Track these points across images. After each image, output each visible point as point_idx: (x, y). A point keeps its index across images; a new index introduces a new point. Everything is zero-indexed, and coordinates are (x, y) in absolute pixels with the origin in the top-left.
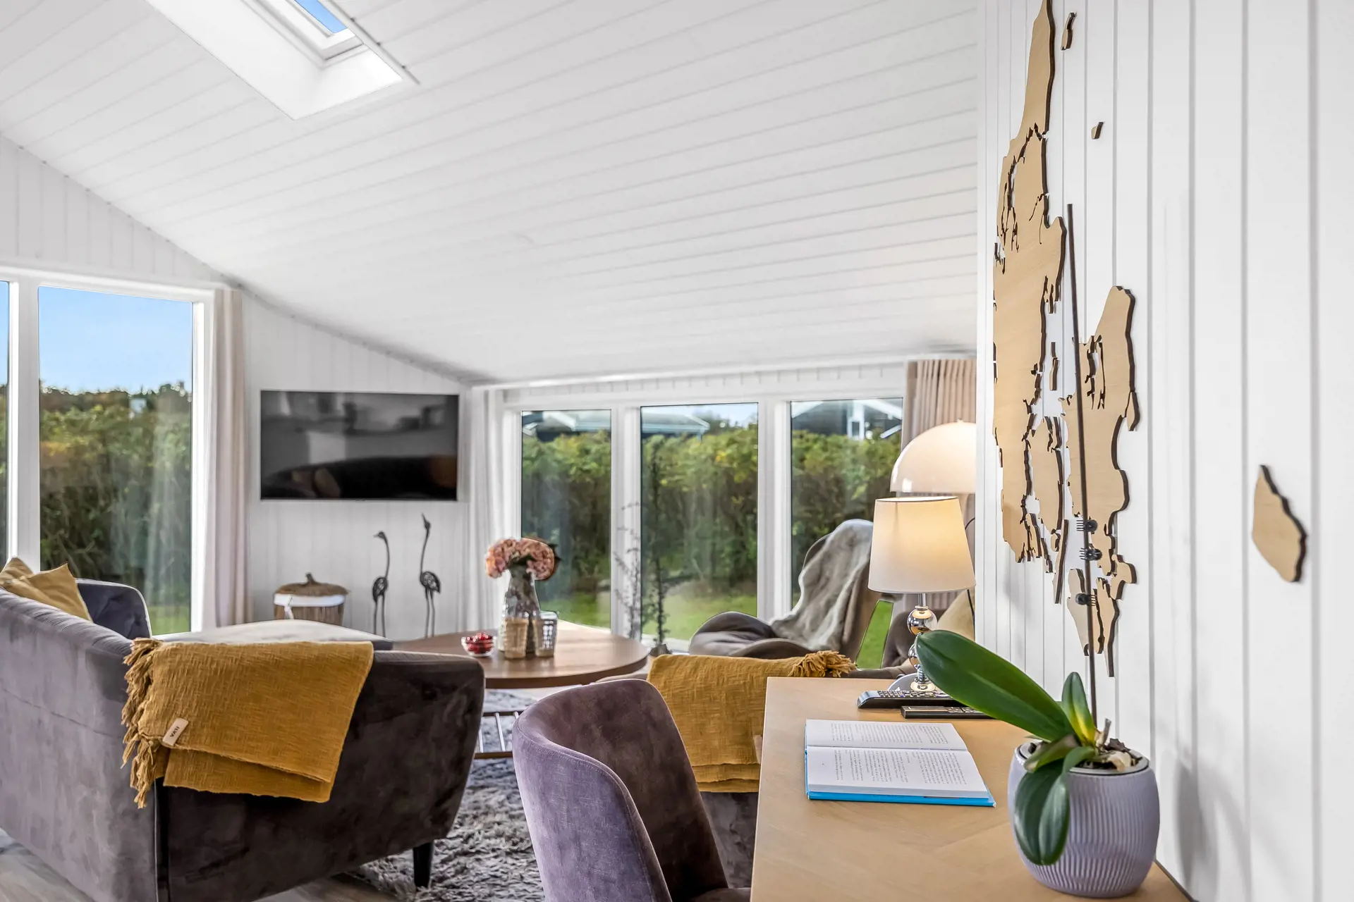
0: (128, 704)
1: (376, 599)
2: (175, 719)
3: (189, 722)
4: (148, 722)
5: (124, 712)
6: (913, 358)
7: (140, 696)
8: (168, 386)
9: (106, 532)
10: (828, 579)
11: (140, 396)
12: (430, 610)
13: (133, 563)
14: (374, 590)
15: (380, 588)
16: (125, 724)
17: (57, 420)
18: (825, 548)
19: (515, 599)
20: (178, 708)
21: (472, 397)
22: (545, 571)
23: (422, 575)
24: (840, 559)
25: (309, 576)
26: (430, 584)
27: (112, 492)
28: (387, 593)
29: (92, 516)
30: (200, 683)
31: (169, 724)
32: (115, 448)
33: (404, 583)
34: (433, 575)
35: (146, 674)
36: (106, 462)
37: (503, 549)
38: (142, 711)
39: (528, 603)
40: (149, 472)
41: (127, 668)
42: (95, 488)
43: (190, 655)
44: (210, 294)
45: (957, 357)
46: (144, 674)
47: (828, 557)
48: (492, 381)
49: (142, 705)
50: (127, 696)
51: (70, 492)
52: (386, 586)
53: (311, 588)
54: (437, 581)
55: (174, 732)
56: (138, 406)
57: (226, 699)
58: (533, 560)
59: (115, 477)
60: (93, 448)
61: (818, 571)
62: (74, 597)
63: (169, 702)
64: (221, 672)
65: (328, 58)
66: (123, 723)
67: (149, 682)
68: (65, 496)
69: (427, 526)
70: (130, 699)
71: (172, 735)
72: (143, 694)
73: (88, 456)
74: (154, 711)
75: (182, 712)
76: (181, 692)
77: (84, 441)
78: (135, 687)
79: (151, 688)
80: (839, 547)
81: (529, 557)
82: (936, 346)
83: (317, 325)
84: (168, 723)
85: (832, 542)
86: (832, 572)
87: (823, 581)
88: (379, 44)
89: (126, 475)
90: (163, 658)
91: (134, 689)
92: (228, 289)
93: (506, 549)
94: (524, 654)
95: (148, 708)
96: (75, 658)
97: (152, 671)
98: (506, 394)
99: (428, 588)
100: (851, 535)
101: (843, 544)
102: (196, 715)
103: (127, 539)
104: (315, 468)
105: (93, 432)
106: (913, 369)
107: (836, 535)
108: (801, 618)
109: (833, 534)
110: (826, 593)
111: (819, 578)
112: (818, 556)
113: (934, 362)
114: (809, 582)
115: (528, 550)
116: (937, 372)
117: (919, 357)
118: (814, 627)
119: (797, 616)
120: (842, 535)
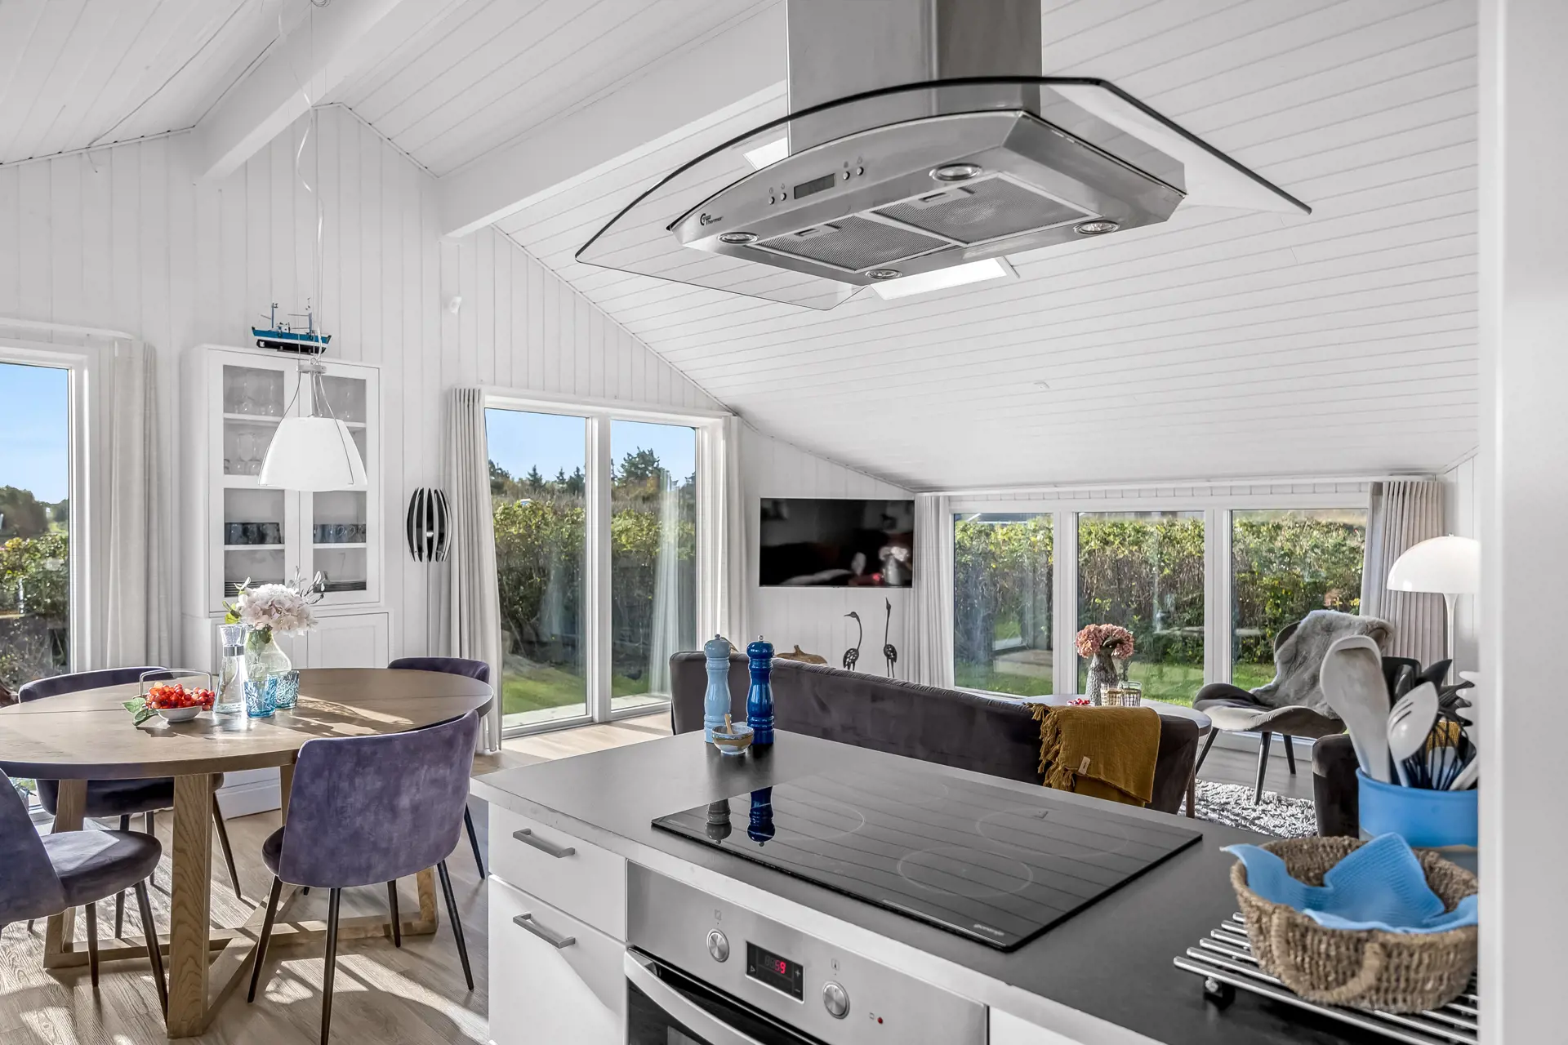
3: (1091, 759)
4: (1067, 758)
6: (1376, 479)
10: (1305, 658)
14: (845, 660)
15: (850, 658)
18: (1296, 632)
20: (1083, 750)
21: (924, 500)
23: (887, 647)
24: (1315, 643)
25: (797, 647)
26: (890, 654)
30: (1092, 733)
34: (893, 648)
35: (1056, 727)
38: (1058, 751)
45: (1415, 479)
47: (1302, 639)
49: (1056, 748)
52: (857, 656)
54: (895, 653)
61: (1294, 652)
63: (1078, 746)
67: (1058, 732)
69: (889, 607)
70: (1046, 743)
71: (1084, 768)
72: (1055, 740)
74: (1070, 752)
75: (1086, 752)
76: (1083, 739)
79: (1062, 737)
80: (1314, 632)
82: (1394, 472)
84: (1079, 759)
85: (1305, 628)
86: (1309, 652)
87: (1300, 659)
93: (1098, 635)
95: (1064, 750)
96: (972, 715)
97: (1060, 725)
99: (889, 658)
100: (1324, 622)
101: (1317, 629)
102: (1093, 754)
106: (1378, 489)
107: (1309, 621)
108: (1282, 689)
109: (1304, 621)
110: (1307, 669)
111: (1296, 656)
112: (1292, 639)
113: (1400, 483)
114: (1285, 660)
115: (1117, 636)
116: (1403, 490)
117: (1383, 479)
118: (1298, 696)
119: (1276, 688)
120: (1315, 622)
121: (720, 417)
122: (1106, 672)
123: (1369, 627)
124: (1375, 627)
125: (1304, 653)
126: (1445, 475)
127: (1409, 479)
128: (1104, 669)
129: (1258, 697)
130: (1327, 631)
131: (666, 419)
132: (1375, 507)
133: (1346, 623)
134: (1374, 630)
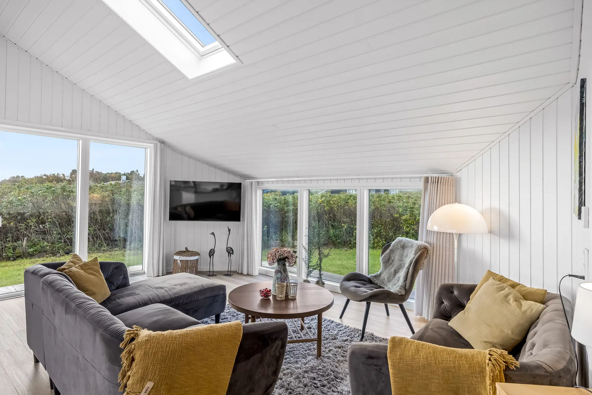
0: (121, 371)
1: (210, 256)
2: (147, 383)
3: (155, 383)
4: (133, 384)
5: (120, 376)
6: (426, 175)
7: (128, 367)
8: (133, 171)
9: (113, 226)
10: (393, 261)
11: (124, 174)
12: (230, 262)
13: (122, 236)
14: (210, 254)
15: (212, 253)
16: (120, 382)
17: (97, 186)
18: (390, 248)
19: (279, 274)
20: (149, 375)
21: (246, 183)
22: (293, 263)
23: (227, 248)
24: (397, 254)
25: (186, 248)
26: (230, 251)
27: (115, 211)
28: (214, 255)
29: (108, 219)
30: (160, 359)
31: (144, 386)
32: (116, 196)
33: (220, 250)
34: (231, 248)
35: (132, 355)
36: (113, 201)
37: (275, 253)
38: (129, 376)
39: (285, 275)
40: (128, 205)
41: (122, 350)
42: (109, 210)
43: (155, 343)
44: (152, 145)
45: (443, 175)
46: (130, 355)
47: (392, 251)
48: (253, 178)
49: (129, 373)
50: (121, 366)
51: (100, 211)
52: (214, 253)
53: (187, 253)
54: (232, 250)
55: (146, 390)
56: (124, 178)
57: (173, 367)
58: (288, 258)
59: (117, 206)
60: (109, 196)
61: (388, 257)
62: (99, 273)
63: (144, 373)
64: (171, 352)
65: (203, 56)
66: (119, 381)
67: (133, 360)
68: (99, 212)
69: (229, 230)
70: (123, 368)
71: (146, 392)
72: (130, 365)
73: (107, 199)
74: (136, 378)
75: (151, 378)
76: (150, 366)
77: (106, 194)
78: (125, 362)
79: (134, 364)
80: (397, 248)
81: (287, 257)
82: (435, 171)
83: (190, 157)
84: (143, 384)
85: (394, 246)
87: (391, 261)
88: (228, 46)
89: (120, 205)
90: (141, 345)
91: (125, 363)
92: (159, 144)
93: (277, 254)
94: (284, 298)
95: (132, 376)
96: (95, 336)
97: (135, 354)
98: (258, 183)
99: (229, 253)
100: (402, 243)
101: (399, 247)
102: (158, 378)
103: (120, 228)
104: (185, 206)
105: (109, 191)
106: (427, 180)
107: (396, 242)
108: (382, 276)
109: (393, 243)
110: (393, 266)
111: (389, 260)
112: (388, 251)
113: (436, 177)
114: (385, 261)
115: (286, 254)
116: (437, 181)
117: (429, 175)
118: (389, 280)
119: (380, 274)
120: (398, 243)
121: (152, 143)
122: (281, 273)
123: (420, 247)
124: (422, 247)
125: (393, 258)
126: (457, 174)
127: (440, 175)
128: (280, 272)
129: (371, 279)
130: (403, 248)
131: (135, 145)
132: (426, 188)
133: (410, 245)
134: (421, 249)
